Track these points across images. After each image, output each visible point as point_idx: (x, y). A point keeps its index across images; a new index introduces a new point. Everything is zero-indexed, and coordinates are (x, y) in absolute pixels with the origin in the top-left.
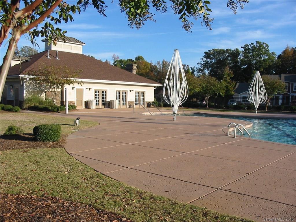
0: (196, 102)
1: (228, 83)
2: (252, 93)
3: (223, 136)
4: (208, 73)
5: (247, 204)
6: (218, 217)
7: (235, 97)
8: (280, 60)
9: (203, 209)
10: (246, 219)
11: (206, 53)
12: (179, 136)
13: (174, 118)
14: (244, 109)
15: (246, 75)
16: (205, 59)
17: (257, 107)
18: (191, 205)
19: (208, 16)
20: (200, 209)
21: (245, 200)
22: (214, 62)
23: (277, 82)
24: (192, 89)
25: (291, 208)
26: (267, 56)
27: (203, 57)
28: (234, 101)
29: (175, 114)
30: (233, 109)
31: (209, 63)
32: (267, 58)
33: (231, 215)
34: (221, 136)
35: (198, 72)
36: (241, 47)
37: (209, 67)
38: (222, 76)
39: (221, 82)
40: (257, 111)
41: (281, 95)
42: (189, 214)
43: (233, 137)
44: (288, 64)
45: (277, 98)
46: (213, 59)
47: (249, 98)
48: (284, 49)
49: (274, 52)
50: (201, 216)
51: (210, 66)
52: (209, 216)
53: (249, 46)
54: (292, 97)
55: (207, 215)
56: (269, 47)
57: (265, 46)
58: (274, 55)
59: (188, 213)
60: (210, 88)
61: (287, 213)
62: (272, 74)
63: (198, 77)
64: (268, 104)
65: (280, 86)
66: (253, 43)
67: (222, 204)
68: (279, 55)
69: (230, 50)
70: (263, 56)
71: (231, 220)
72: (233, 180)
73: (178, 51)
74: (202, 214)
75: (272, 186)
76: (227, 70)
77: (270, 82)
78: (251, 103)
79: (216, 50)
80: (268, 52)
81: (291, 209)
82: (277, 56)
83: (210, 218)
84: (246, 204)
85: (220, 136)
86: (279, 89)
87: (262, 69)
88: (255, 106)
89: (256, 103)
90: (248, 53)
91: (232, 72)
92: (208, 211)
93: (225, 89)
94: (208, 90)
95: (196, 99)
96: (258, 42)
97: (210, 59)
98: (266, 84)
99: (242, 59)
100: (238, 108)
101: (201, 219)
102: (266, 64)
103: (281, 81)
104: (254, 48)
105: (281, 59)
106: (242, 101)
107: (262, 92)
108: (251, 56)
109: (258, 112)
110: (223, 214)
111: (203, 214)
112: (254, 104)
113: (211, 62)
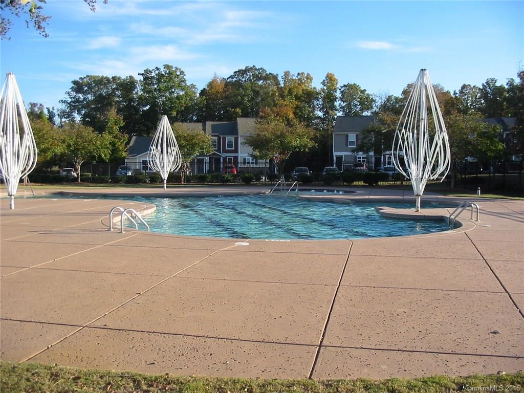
0: (58, 172)
1: (115, 136)
2: (157, 154)
3: (101, 231)
4: (80, 119)
5: (133, 347)
6: (78, 378)
7: (129, 161)
8: (204, 97)
9: (51, 368)
10: (128, 373)
11: (75, 82)
12: (17, 237)
13: (11, 205)
14: (145, 182)
15: (148, 123)
16: (74, 94)
17: (166, 178)
18: (29, 365)
19: (39, 10)
20: (46, 368)
21: (130, 339)
22: (90, 99)
23: (198, 135)
24: (49, 149)
25: (205, 342)
26: (182, 90)
27: (71, 90)
28: (127, 169)
29: (13, 197)
30: (125, 183)
31: (82, 102)
32: (182, 93)
33: (103, 370)
34: (99, 231)
35: (61, 116)
36: (139, 74)
37: (82, 108)
38: (104, 126)
39: (102, 136)
40: (165, 185)
41: (206, 156)
42: (23, 381)
43: (120, 231)
44: (216, 104)
45: (201, 162)
46: (89, 93)
47: (151, 163)
48: (210, 80)
49: (194, 84)
50: (47, 380)
51: (84, 107)
52: (62, 378)
53: (152, 72)
54: (225, 159)
55: (59, 377)
56: (185, 75)
57: (178, 73)
58: (193, 89)
59: (20, 380)
60: (82, 147)
61: (197, 351)
62: (191, 121)
63: (61, 126)
64: (186, 173)
65: (203, 141)
66: (158, 67)
67: (89, 353)
68: (202, 89)
69: (119, 78)
70: (177, 90)
71: (102, 379)
72: (112, 308)
73: (14, 76)
74: (49, 377)
75: (177, 310)
76: (112, 114)
77: (187, 135)
78: (155, 171)
79: (94, 77)
80: (184, 84)
81: (205, 344)
82: (199, 92)
83: (64, 382)
84: (131, 347)
85: (96, 231)
86: (201, 146)
87: (175, 113)
88: (162, 176)
89: (163, 172)
90: (149, 84)
91: (122, 118)
92: (60, 370)
93: (110, 146)
94: (78, 149)
95: (59, 167)
96: (167, 67)
97: (84, 93)
98: (181, 137)
99: (140, 94)
100: (135, 181)
101: (45, 388)
102: (181, 104)
103: (204, 133)
104: (160, 76)
105: (206, 97)
106: (142, 168)
107: (173, 152)
108: (155, 90)
109: (167, 187)
110: (89, 370)
111: (51, 377)
112: (161, 172)
113: (85, 99)
